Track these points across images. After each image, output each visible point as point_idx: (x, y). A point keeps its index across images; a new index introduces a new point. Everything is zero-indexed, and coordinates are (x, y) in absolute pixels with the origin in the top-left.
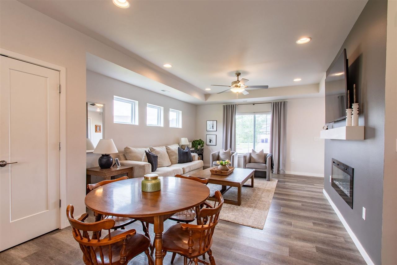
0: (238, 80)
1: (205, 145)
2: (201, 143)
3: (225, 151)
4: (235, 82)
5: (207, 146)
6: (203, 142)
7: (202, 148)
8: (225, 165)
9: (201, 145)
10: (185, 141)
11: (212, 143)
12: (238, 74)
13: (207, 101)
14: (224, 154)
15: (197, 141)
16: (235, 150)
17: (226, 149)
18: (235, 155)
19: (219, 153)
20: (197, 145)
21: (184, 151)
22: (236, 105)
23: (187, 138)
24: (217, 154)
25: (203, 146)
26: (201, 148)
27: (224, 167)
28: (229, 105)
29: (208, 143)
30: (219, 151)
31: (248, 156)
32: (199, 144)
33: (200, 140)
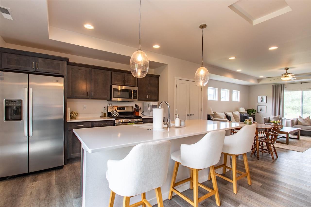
0: (287, 73)
1: (256, 113)
2: (253, 111)
3: (274, 117)
4: (285, 74)
5: (258, 113)
6: (255, 111)
7: (255, 114)
8: (277, 123)
9: (254, 113)
10: (242, 110)
11: (263, 111)
12: (287, 69)
13: (259, 83)
14: (274, 119)
15: (250, 110)
16: (283, 116)
17: (275, 115)
18: (283, 119)
19: (270, 118)
20: (251, 112)
21: (244, 116)
22: (284, 84)
23: (244, 108)
24: (268, 118)
25: (255, 113)
26: (253, 115)
27: (276, 124)
28: (278, 85)
29: (259, 111)
30: (269, 117)
31: (295, 121)
32: (252, 112)
33: (253, 109)
